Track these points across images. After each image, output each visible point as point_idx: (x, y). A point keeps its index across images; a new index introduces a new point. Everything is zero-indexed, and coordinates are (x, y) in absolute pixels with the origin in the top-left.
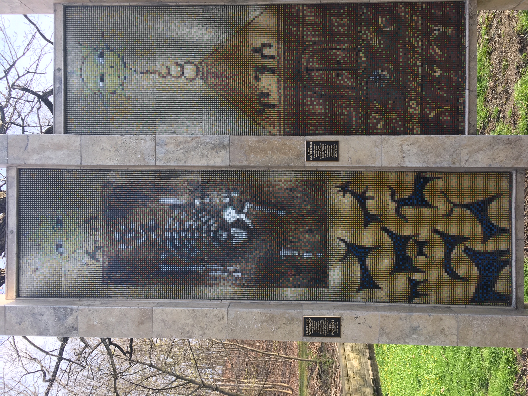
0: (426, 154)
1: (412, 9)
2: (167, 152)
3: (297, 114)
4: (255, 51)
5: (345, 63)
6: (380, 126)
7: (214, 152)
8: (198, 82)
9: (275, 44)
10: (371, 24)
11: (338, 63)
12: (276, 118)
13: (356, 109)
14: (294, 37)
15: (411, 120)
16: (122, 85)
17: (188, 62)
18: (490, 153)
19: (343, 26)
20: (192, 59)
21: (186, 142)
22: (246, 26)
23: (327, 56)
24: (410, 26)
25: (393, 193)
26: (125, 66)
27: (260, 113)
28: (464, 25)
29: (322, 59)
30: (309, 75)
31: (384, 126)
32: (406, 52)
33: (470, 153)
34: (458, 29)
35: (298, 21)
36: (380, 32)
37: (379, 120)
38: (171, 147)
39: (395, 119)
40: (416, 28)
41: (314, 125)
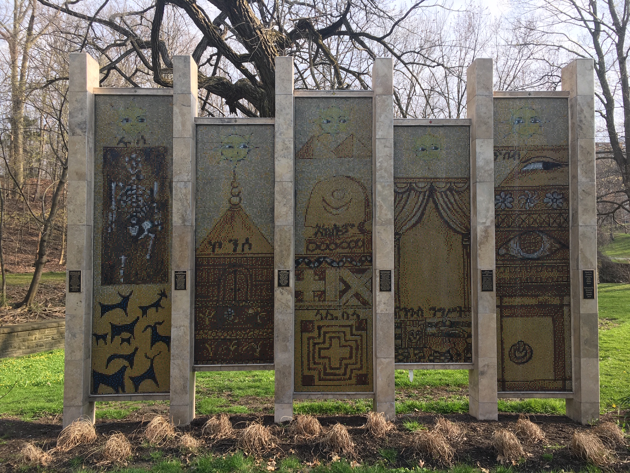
0: (178, 340)
1: (270, 333)
2: (180, 188)
3: (208, 265)
4: (247, 240)
5: (239, 294)
6: (201, 315)
7: (180, 216)
8: (229, 205)
9: (251, 252)
10: (261, 309)
11: (239, 290)
12: (206, 253)
13: (211, 301)
14: (255, 263)
15: (204, 333)
16: (227, 159)
17: (240, 200)
18: (178, 376)
19: (261, 292)
20: (242, 202)
21: (187, 200)
22: (262, 234)
23: (243, 283)
24: (260, 331)
25: (160, 324)
26: (238, 161)
27: (210, 243)
28: (260, 363)
29: (242, 280)
30: (232, 272)
31: (201, 317)
32: (245, 329)
33: (179, 365)
34: (258, 360)
35: (264, 265)
36: (257, 314)
37: (204, 314)
38: (184, 191)
39: (205, 324)
40: (259, 335)
41: (202, 276)
